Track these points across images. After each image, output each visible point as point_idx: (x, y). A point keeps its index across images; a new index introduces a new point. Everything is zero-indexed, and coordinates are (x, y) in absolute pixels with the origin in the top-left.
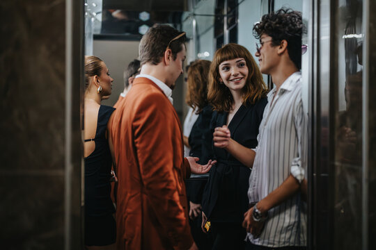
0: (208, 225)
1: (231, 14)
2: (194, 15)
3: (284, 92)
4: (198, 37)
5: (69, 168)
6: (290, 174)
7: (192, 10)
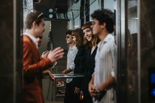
0: (83, 97)
1: (87, 9)
2: (72, 10)
3: (105, 42)
4: (74, 19)
5: (15, 73)
6: (111, 75)
7: (71, 8)
